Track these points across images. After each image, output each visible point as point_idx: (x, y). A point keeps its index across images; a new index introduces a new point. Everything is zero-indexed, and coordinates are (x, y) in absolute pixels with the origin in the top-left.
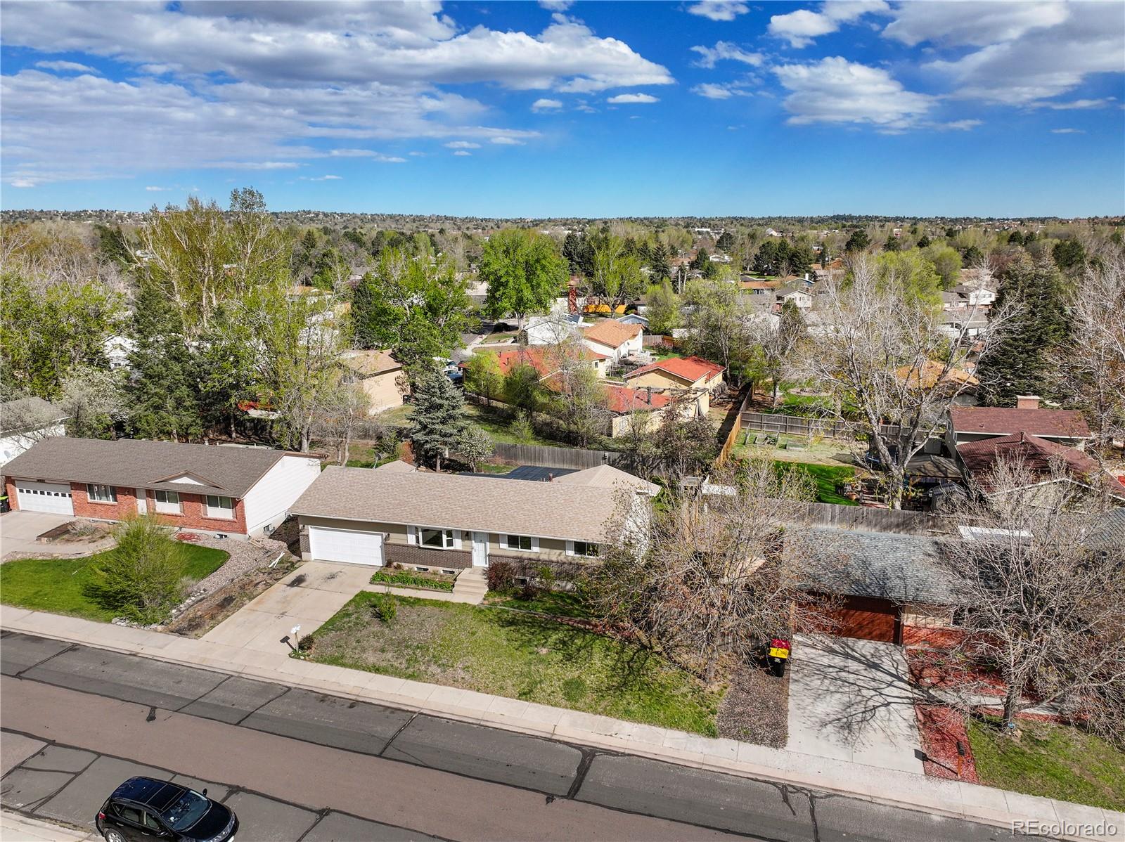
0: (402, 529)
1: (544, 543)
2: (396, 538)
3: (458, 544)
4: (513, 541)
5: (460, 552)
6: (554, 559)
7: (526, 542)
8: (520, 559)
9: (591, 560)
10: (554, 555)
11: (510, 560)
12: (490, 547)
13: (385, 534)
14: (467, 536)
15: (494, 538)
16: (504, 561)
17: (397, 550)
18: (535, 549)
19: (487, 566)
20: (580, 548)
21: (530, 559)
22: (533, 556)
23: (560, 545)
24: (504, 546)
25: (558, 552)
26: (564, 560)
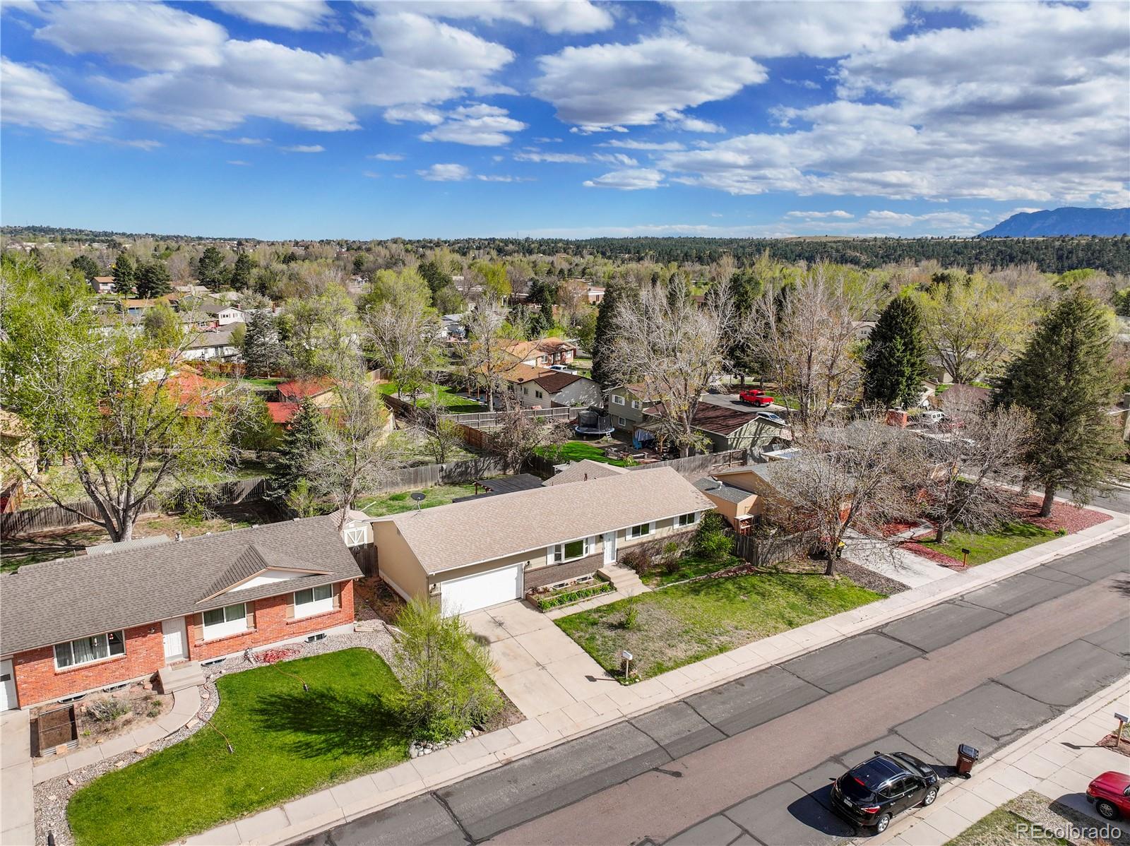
0: (542, 552)
1: (660, 524)
2: (536, 563)
3: (593, 549)
4: (636, 531)
5: (595, 555)
6: (665, 535)
7: (644, 529)
8: (642, 544)
9: (691, 527)
10: (665, 532)
11: (633, 549)
12: (620, 543)
13: (524, 563)
14: (600, 538)
15: (622, 533)
16: (629, 551)
17: (537, 574)
18: (652, 532)
19: (615, 561)
20: (683, 520)
21: (650, 542)
22: (650, 539)
23: (669, 522)
24: (629, 537)
25: (667, 528)
26: (672, 534)
